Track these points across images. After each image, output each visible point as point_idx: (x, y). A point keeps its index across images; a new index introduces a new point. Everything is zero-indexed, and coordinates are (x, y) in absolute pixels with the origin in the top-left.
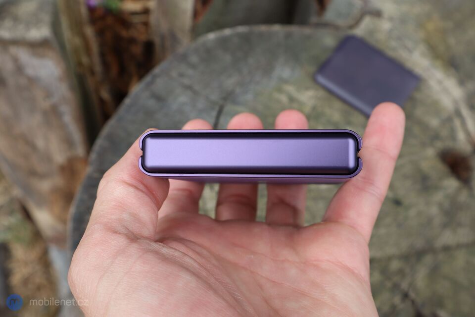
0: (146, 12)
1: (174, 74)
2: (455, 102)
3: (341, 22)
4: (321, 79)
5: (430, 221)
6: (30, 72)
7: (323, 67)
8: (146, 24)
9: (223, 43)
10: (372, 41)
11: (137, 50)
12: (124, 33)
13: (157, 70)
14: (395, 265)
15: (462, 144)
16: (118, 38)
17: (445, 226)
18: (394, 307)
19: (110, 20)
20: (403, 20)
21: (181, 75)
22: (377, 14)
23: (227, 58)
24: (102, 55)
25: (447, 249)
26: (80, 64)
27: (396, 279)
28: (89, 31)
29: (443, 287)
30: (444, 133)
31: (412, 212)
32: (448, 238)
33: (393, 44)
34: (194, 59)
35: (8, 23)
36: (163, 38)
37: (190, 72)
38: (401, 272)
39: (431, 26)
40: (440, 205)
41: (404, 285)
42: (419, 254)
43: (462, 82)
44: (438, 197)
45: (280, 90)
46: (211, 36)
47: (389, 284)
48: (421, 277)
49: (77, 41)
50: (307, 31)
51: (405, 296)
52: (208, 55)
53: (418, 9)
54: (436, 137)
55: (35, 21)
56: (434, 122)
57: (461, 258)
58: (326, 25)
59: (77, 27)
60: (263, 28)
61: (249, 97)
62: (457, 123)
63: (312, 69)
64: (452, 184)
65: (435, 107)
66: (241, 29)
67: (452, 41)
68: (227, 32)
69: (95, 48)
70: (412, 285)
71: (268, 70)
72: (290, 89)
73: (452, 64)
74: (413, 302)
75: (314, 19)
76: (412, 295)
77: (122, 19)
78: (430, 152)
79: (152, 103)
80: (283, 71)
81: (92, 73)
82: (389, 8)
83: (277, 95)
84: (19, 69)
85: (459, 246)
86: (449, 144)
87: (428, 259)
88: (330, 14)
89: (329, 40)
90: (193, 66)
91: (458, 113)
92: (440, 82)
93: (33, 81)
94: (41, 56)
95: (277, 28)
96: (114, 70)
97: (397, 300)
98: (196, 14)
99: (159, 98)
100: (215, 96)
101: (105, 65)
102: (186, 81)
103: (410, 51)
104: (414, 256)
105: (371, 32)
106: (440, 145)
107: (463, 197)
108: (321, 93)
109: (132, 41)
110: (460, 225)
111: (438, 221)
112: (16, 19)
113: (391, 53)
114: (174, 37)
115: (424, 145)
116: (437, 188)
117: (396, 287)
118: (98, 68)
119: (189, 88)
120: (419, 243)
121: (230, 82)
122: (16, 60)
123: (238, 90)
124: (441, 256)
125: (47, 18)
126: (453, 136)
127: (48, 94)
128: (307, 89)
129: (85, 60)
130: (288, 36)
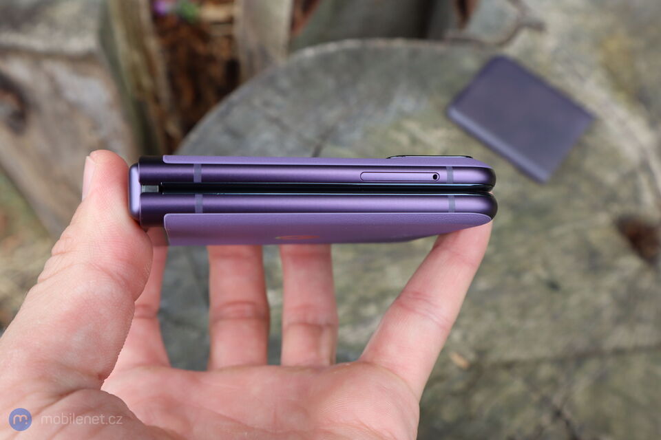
0: (230, 21)
1: (257, 102)
2: (643, 150)
3: (488, 38)
4: (456, 115)
5: (597, 313)
6: (71, 95)
7: (459, 99)
8: (230, 38)
9: (325, 62)
10: (528, 64)
11: (217, 71)
12: (201, 48)
13: (235, 97)
14: (545, 371)
15: (649, 208)
16: (193, 55)
17: (618, 321)
18: (540, 429)
19: (184, 32)
20: (574, 36)
21: (267, 104)
22: (538, 27)
23: (330, 83)
24: (171, 76)
25: (619, 352)
26: (139, 87)
27: (545, 390)
28: (153, 44)
29: (611, 405)
30: (624, 192)
31: (574, 300)
32: (621, 337)
33: (559, 68)
34: (284, 83)
35: (41, 29)
36: (251, 56)
37: (278, 100)
38: (553, 382)
39: (613, 45)
40: (613, 292)
41: (557, 400)
42: (580, 359)
43: (653, 124)
44: (611, 280)
45: (398, 128)
46: (309, 53)
47: (535, 397)
48: (580, 390)
49: (137, 57)
50: (439, 48)
51: (558, 414)
52: (304, 78)
53: (597, 22)
54: (612, 198)
55: (76, 27)
56: (611, 178)
57: (638, 367)
58: (466, 41)
59: (136, 37)
60: (380, 43)
61: (357, 136)
62: (643, 180)
63: (444, 100)
64: (631, 263)
65: (613, 157)
66: (351, 44)
67: (642, 66)
68: (331, 47)
69: (161, 67)
70: (566, 399)
71: (384, 101)
72: (413, 126)
73: (640, 97)
74: (568, 423)
75: (451, 33)
76: (567, 413)
77: (200, 31)
78: (604, 219)
79: (225, 140)
80: (405, 101)
81: (157, 100)
82: (555, 20)
83: (395, 135)
84: (57, 91)
85: (637, 350)
86: (629, 208)
87: (592, 366)
88: (475, 27)
89: (469, 62)
90: (283, 93)
91: (645, 166)
92: (622, 123)
93: (75, 108)
94: (84, 74)
95: (400, 44)
96: (187, 98)
97: (546, 419)
98: (294, 24)
99: (235, 134)
100: (310, 133)
101: (175, 90)
102: (273, 112)
103: (582, 79)
104: (572, 360)
105: (529, 52)
106: (617, 209)
107: (647, 282)
108: (455, 133)
109: (211, 59)
110: (639, 320)
111: (609, 313)
112: (52, 24)
113: (555, 82)
114: (265, 56)
115: (594, 209)
116: (609, 268)
117: (545, 401)
118: (165, 93)
119: (276, 121)
120: (581, 343)
121: (331, 115)
122: (52, 79)
123: (342, 126)
124: (611, 363)
125: (92, 23)
126: (636, 198)
127: (96, 126)
128: (436, 127)
129: (146, 81)
130: (414, 54)
